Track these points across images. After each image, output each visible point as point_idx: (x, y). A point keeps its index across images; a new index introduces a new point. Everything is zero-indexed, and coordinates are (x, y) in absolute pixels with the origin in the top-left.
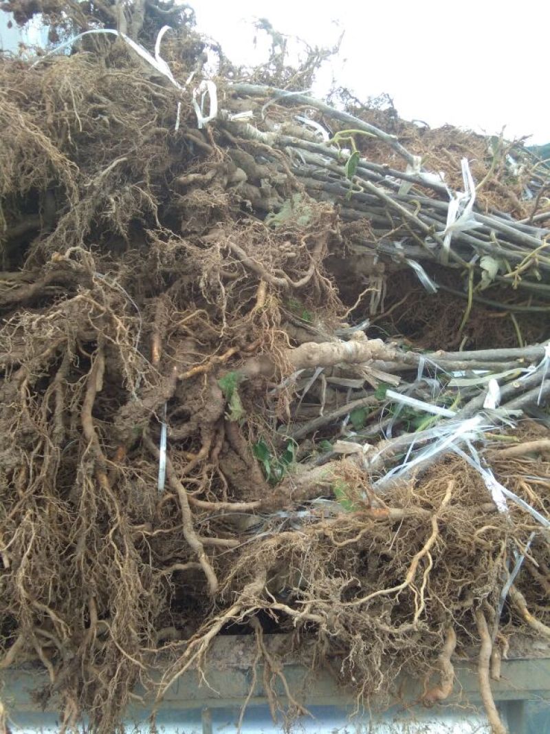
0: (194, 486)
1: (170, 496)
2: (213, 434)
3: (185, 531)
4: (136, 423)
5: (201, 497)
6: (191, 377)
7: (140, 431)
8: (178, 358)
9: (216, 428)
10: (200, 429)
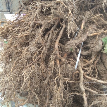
0: (86, 71)
1: (78, 72)
2: (96, 56)
3: (80, 84)
4: (71, 47)
5: (88, 75)
6: (93, 36)
7: (72, 50)
8: (90, 29)
9: (98, 54)
10: (92, 53)
